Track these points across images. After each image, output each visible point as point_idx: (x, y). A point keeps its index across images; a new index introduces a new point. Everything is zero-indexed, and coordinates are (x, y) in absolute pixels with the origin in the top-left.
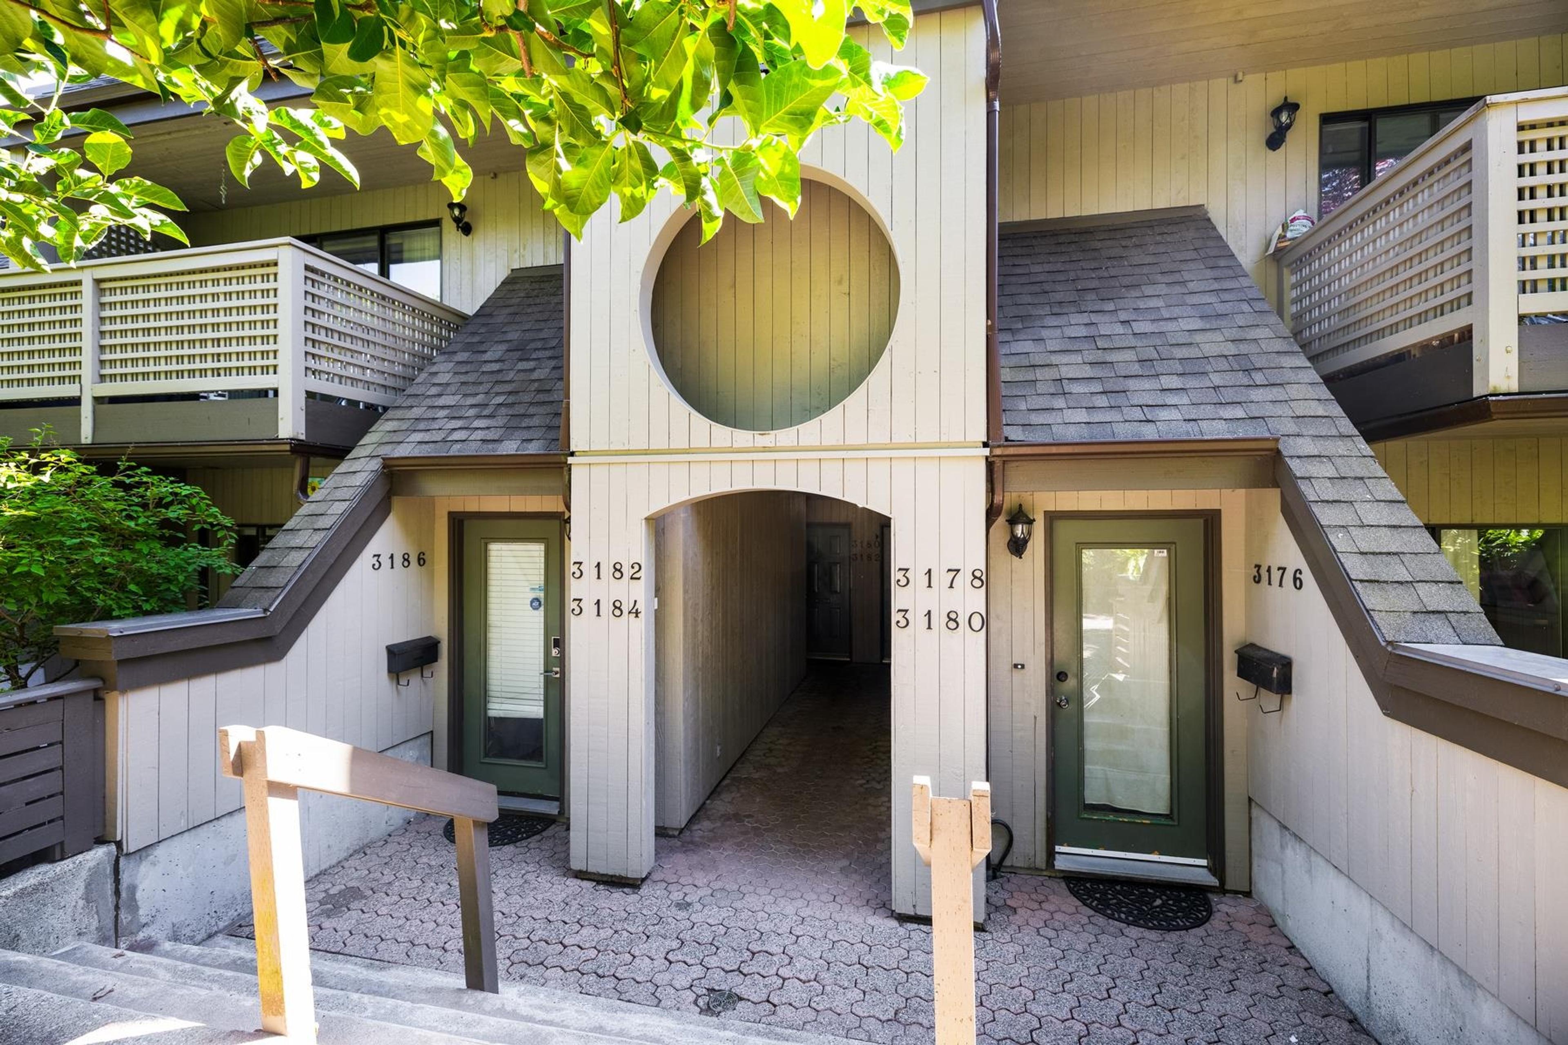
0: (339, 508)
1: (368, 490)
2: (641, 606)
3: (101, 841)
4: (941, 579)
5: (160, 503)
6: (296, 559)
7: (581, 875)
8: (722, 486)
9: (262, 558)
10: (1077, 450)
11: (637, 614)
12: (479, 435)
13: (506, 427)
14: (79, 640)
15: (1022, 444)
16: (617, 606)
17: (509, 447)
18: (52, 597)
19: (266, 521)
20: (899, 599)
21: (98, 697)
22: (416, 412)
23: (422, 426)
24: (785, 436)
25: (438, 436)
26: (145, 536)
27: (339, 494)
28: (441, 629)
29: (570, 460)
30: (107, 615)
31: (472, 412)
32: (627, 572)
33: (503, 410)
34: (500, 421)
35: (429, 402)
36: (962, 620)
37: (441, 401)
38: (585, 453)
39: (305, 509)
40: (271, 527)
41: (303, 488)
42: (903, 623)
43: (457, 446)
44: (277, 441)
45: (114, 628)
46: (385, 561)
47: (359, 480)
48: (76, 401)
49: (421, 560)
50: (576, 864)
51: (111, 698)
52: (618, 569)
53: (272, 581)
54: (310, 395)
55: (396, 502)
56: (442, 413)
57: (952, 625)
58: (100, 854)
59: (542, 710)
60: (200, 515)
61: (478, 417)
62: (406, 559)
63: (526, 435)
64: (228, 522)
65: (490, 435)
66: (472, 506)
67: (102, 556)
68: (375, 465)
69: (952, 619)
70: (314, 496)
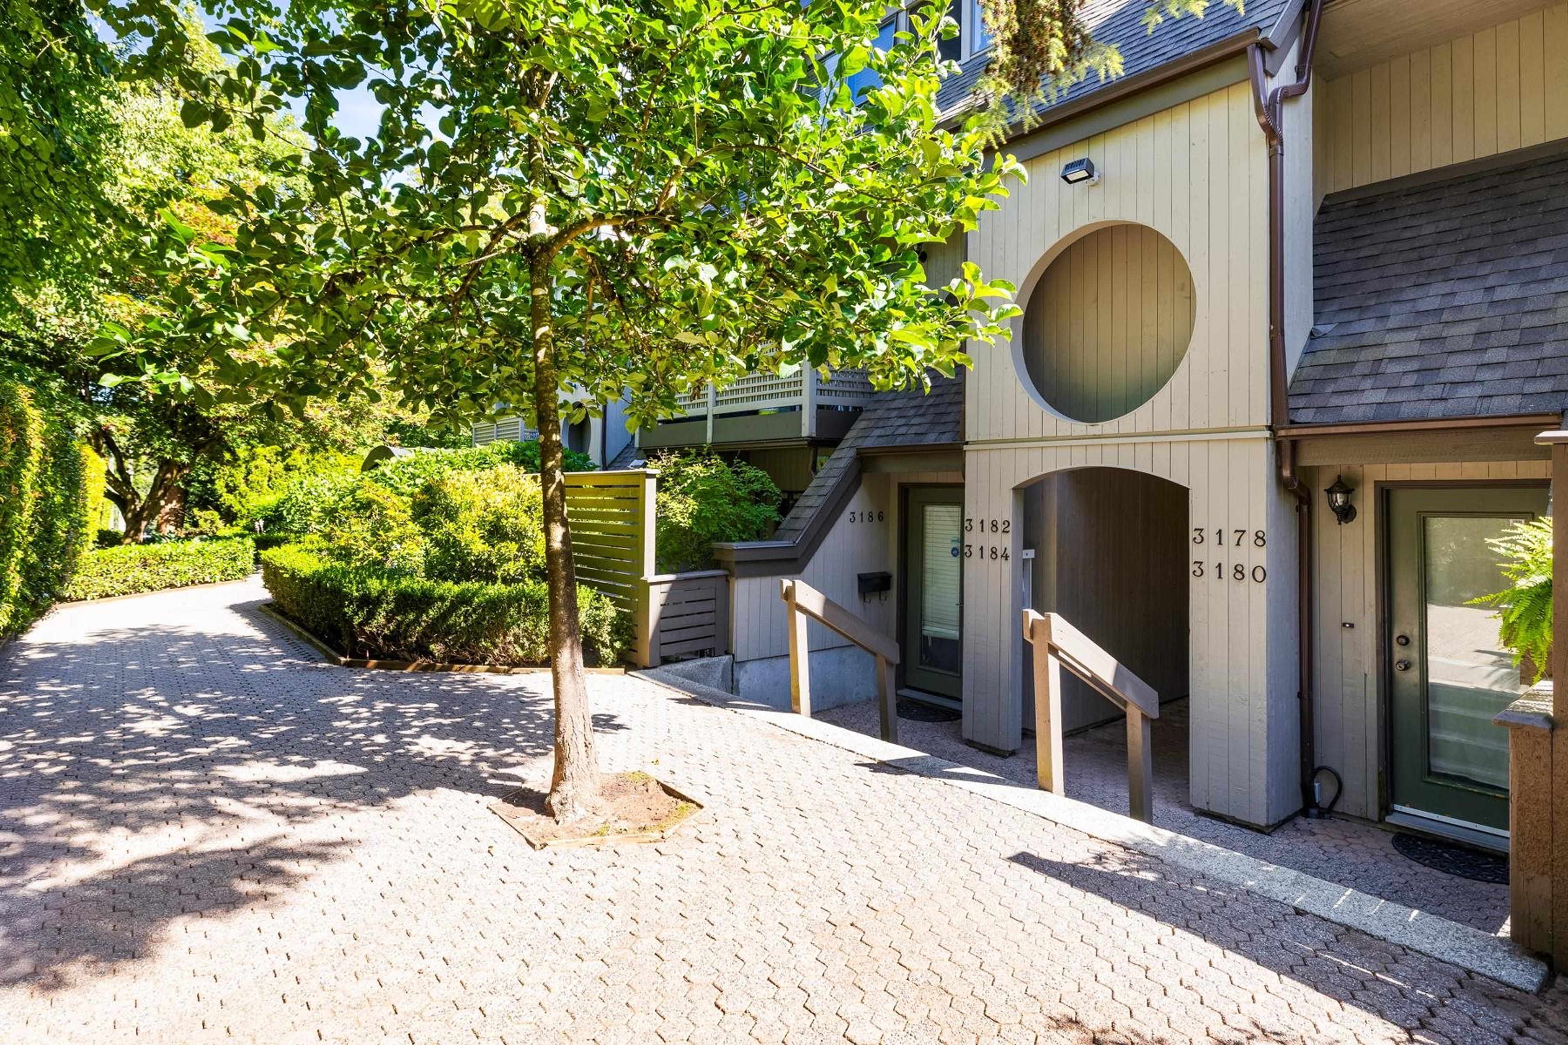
0: (832, 482)
1: (848, 469)
2: (1009, 552)
3: (727, 653)
4: (1230, 538)
5: (750, 482)
6: (809, 513)
7: (970, 743)
8: (1079, 462)
9: (793, 513)
10: (1355, 429)
11: (1007, 557)
12: (914, 430)
13: (932, 423)
14: (721, 550)
15: (1308, 425)
16: (994, 552)
17: (930, 439)
18: (713, 528)
19: (794, 489)
20: (1196, 553)
21: (727, 579)
22: (879, 413)
23: (881, 424)
24: (1108, 427)
25: (889, 431)
26: (745, 499)
27: (831, 473)
28: (892, 567)
29: (965, 447)
30: (729, 540)
31: (912, 412)
32: (1001, 527)
33: (932, 410)
34: (928, 419)
35: (886, 406)
36: (1247, 572)
37: (894, 405)
38: (975, 443)
39: (814, 483)
40: (797, 492)
41: (814, 469)
42: (1198, 572)
43: (899, 439)
44: (800, 438)
45: (735, 545)
46: (858, 517)
47: (843, 464)
48: (704, 418)
49: (881, 517)
50: (966, 735)
51: (732, 580)
52: (994, 525)
53: (797, 526)
54: (820, 407)
55: (865, 476)
56: (894, 414)
57: (1239, 576)
58: (726, 658)
59: (957, 634)
60: (767, 487)
61: (916, 415)
62: (871, 516)
63: (942, 428)
64: (778, 491)
65: (921, 430)
66: (914, 479)
67: (729, 509)
68: (852, 453)
69: (1239, 571)
70: (820, 475)
